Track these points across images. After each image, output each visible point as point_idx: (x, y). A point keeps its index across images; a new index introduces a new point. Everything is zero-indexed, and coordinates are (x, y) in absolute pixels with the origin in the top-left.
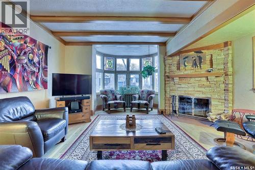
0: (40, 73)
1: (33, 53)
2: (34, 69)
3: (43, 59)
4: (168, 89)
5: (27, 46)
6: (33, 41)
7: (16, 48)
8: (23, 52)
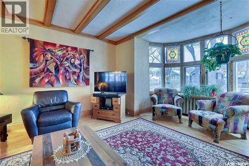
0: (82, 72)
1: (74, 58)
2: (76, 70)
3: (85, 62)
5: (69, 54)
6: (74, 49)
7: (60, 57)
8: (65, 59)
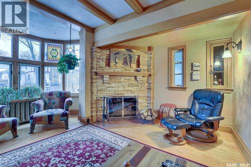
4: (95, 90)
